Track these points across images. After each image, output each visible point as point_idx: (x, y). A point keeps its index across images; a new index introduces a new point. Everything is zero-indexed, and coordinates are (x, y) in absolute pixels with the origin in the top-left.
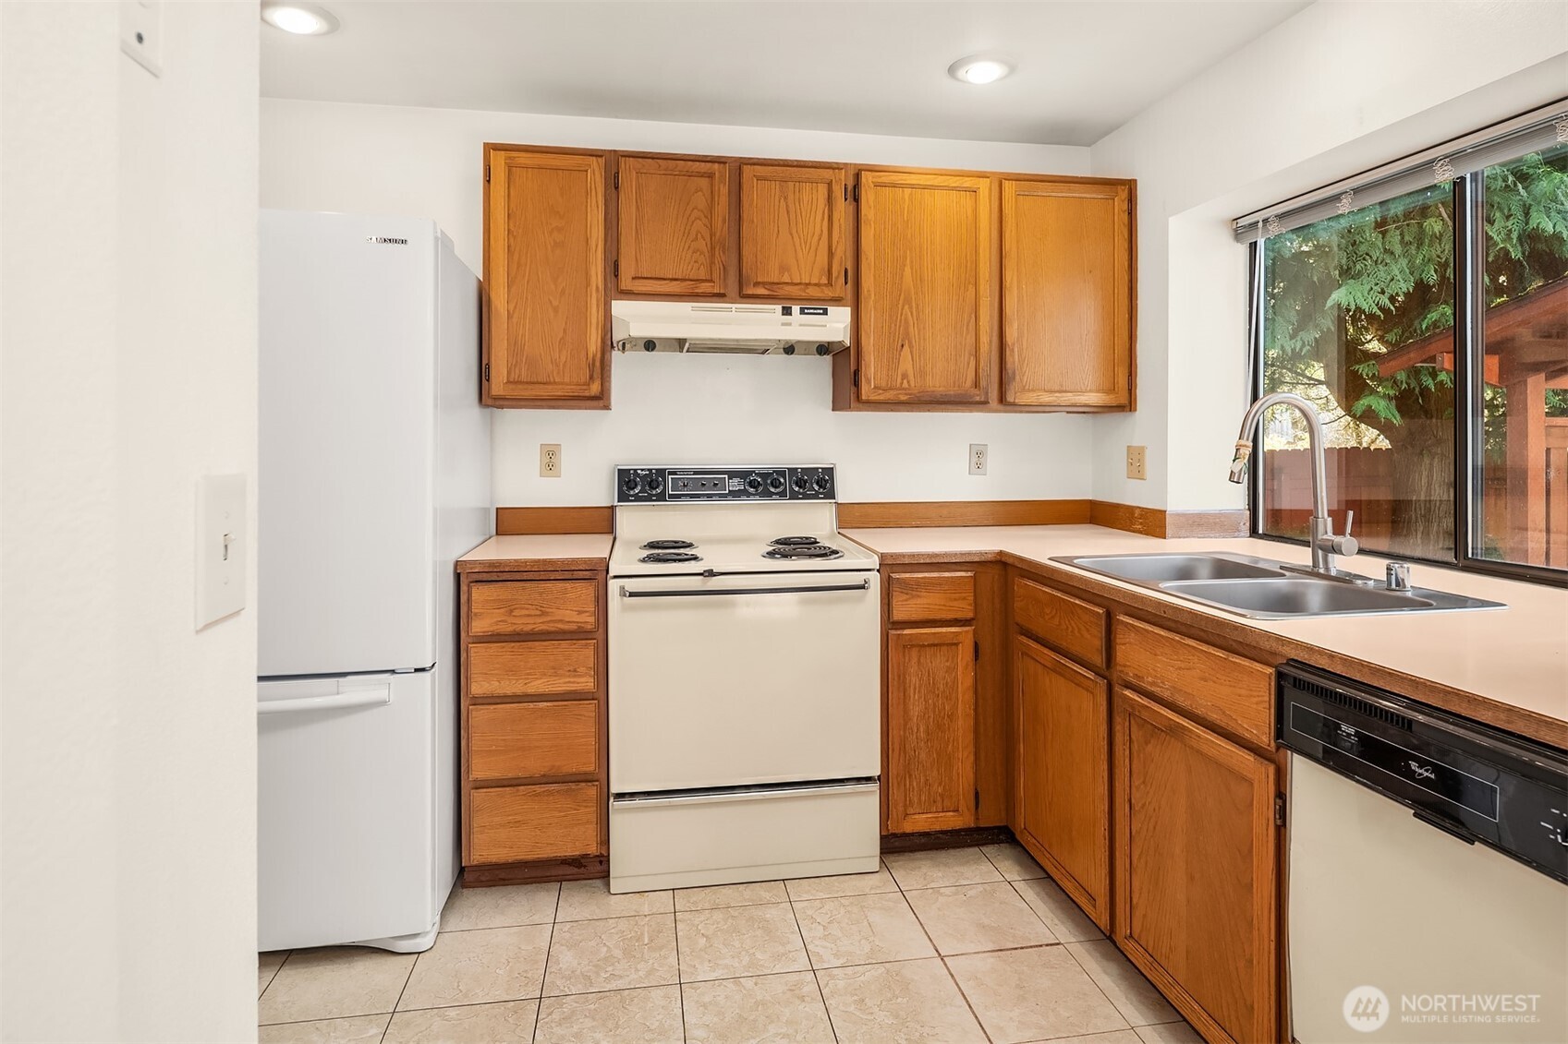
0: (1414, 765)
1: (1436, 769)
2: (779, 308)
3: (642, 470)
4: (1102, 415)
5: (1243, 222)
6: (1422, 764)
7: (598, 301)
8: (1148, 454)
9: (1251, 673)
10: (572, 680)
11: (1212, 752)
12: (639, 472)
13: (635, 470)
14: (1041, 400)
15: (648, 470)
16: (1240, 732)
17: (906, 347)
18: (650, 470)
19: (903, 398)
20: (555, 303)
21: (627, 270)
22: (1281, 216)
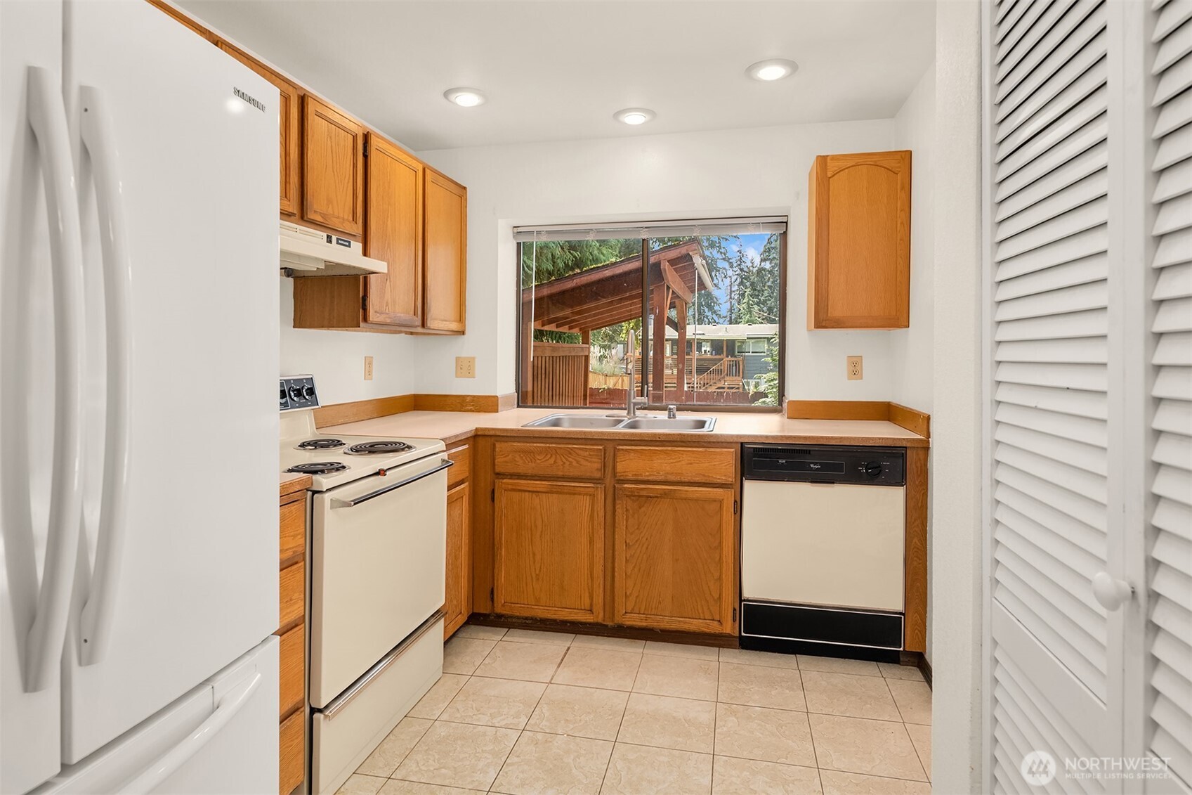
0: (812, 466)
1: (820, 464)
2: (325, 235)
4: (453, 336)
5: (520, 229)
6: (815, 464)
8: (476, 360)
9: (722, 453)
10: (288, 611)
11: (695, 496)
14: (440, 326)
16: (715, 481)
17: (388, 281)
19: (388, 321)
22: (549, 232)
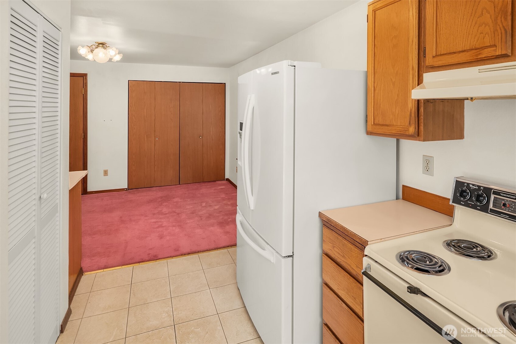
3: (473, 185)
7: (413, 75)
12: (471, 186)
13: (468, 184)
15: (478, 186)
18: (479, 187)
20: (394, 80)
21: (430, 51)
